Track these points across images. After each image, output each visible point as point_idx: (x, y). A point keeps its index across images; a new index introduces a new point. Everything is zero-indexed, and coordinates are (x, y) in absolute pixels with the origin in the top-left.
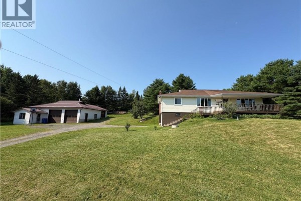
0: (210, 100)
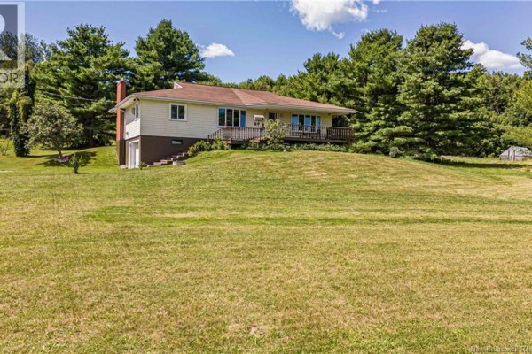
0: (243, 113)
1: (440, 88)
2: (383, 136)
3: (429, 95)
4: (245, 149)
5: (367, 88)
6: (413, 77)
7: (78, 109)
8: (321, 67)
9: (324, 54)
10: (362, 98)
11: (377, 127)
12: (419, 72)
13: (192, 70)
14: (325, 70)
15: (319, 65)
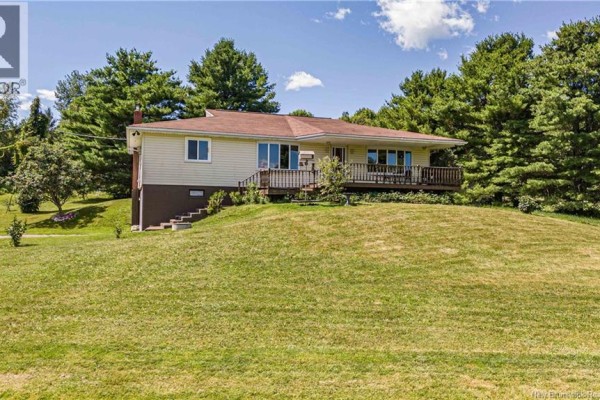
1: (595, 107)
2: (511, 177)
3: (579, 119)
4: (288, 201)
5: (487, 112)
6: (554, 93)
7: (110, 151)
8: (422, 88)
9: (426, 71)
10: (479, 126)
11: (502, 166)
12: (562, 87)
13: (259, 100)
14: (428, 92)
15: (421, 86)
